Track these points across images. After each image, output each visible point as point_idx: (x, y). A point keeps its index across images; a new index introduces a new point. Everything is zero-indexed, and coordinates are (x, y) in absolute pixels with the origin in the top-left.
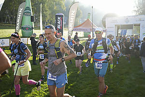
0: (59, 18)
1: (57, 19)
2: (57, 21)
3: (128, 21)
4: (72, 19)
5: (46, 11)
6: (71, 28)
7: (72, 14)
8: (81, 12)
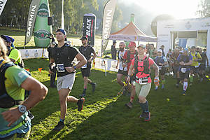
0: (88, 21)
1: (85, 22)
2: (86, 25)
3: (190, 26)
4: (107, 21)
5: (70, 10)
6: (106, 35)
7: (108, 15)
8: (121, 12)
